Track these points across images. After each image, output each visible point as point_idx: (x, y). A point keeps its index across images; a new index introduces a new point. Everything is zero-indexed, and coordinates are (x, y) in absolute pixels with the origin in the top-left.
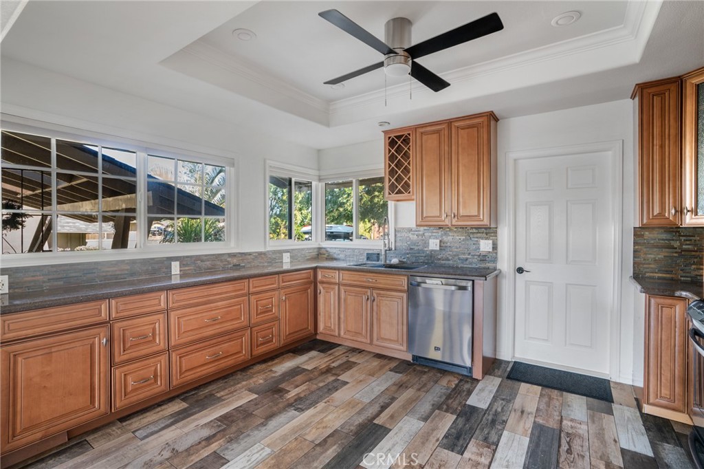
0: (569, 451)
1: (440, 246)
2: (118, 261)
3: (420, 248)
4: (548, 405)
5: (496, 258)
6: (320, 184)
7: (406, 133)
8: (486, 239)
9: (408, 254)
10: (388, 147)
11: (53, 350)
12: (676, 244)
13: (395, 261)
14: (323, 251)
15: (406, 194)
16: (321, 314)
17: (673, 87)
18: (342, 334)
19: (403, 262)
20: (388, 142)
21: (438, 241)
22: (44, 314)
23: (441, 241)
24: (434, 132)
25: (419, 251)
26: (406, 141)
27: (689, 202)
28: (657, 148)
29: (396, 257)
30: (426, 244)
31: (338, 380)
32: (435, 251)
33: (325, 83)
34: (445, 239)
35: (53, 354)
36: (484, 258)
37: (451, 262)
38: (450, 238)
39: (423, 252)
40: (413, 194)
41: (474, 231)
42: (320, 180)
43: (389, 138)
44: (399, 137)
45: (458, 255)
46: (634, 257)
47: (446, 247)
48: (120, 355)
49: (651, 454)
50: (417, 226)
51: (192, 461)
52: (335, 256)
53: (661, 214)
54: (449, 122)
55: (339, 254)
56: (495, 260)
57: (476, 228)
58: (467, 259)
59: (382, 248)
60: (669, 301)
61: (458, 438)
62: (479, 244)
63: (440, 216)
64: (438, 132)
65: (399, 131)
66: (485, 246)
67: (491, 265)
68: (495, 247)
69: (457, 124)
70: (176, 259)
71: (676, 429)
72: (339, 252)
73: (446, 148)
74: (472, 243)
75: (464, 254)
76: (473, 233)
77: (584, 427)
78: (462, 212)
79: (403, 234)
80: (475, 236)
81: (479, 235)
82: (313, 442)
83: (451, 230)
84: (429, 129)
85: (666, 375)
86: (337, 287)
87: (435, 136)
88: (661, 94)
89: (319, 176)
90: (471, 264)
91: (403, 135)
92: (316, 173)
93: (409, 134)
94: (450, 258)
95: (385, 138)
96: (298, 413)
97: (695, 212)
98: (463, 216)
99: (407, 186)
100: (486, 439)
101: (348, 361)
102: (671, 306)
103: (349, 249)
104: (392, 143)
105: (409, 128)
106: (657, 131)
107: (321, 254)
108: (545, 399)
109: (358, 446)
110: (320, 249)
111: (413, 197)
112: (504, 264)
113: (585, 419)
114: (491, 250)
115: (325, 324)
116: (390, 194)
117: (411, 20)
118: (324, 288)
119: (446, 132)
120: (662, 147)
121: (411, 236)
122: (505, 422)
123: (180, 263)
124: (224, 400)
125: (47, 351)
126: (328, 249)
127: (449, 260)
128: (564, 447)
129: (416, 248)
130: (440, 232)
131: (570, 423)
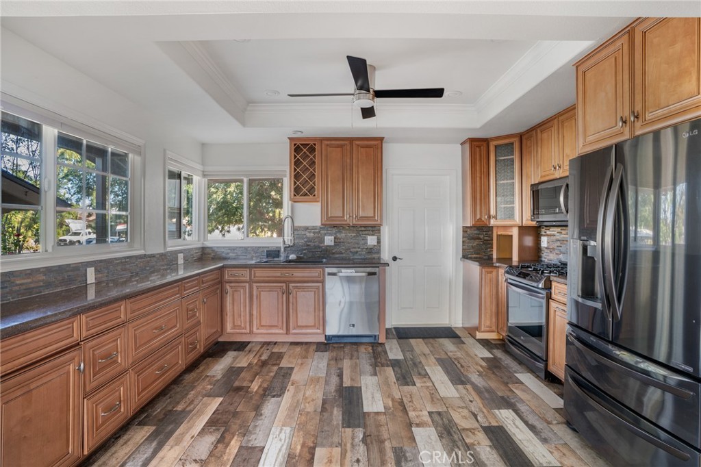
0: (462, 366)
1: (335, 242)
2: (32, 270)
3: (317, 244)
4: (433, 347)
5: (380, 250)
6: (203, 180)
7: (312, 143)
8: (372, 235)
9: (305, 250)
10: (293, 153)
11: (32, 386)
12: (482, 236)
13: (292, 257)
14: (207, 251)
15: (311, 197)
16: (229, 314)
17: (485, 144)
18: (255, 330)
19: (301, 258)
20: (293, 148)
21: (333, 237)
22: (24, 340)
23: (335, 238)
24: (338, 146)
25: (316, 247)
26: (312, 150)
27: (492, 212)
28: (478, 179)
29: (293, 253)
30: (323, 241)
31: (282, 368)
32: (330, 246)
33: (289, 95)
34: (339, 235)
35: (34, 392)
36: (370, 250)
37: (344, 255)
38: (343, 235)
39: (319, 247)
40: (318, 197)
41: (363, 229)
42: (204, 175)
43: (295, 145)
44: (305, 145)
45: (350, 249)
46: (463, 245)
47: (340, 242)
48: (90, 383)
49: (492, 356)
50: (322, 224)
51: (228, 460)
52: (224, 255)
53: (481, 219)
54: (351, 140)
55: (228, 253)
56: (379, 252)
57: (364, 227)
58: (357, 252)
59: (282, 245)
60: (490, 270)
61: (404, 378)
62: (367, 240)
63: (343, 217)
64: (341, 146)
65: (305, 140)
66: (371, 241)
67: (376, 256)
68: (379, 242)
69: (358, 143)
70: (89, 264)
71: (493, 342)
72: (229, 251)
73: (348, 161)
74: (361, 239)
75: (355, 248)
76: (362, 231)
77: (459, 353)
78: (361, 214)
79: (299, 232)
80: (364, 233)
81: (367, 232)
82: (315, 411)
83: (344, 228)
84: (333, 142)
85: (489, 312)
86: (247, 285)
87: (339, 149)
88: (479, 147)
89: (203, 172)
90: (360, 255)
91: (308, 144)
92: (200, 167)
93: (315, 144)
94: (343, 251)
95: (290, 145)
96: (279, 399)
97: (496, 217)
98: (362, 217)
99: (311, 191)
100: (420, 374)
101: (273, 353)
102: (491, 272)
103: (240, 247)
104: (297, 149)
105: (315, 139)
106: (478, 168)
107: (205, 254)
108: (430, 345)
109: (351, 403)
110: (203, 248)
111: (318, 200)
112: (386, 256)
113: (456, 349)
114: (376, 244)
115: (234, 323)
116: (295, 195)
117: (376, 67)
118: (231, 287)
119: (348, 148)
120: (481, 178)
121: (308, 234)
122: (420, 362)
123: (95, 270)
124: (191, 411)
125: (25, 389)
126: (216, 249)
127: (342, 254)
128: (459, 366)
129: (312, 244)
130: (334, 230)
131: (451, 354)
